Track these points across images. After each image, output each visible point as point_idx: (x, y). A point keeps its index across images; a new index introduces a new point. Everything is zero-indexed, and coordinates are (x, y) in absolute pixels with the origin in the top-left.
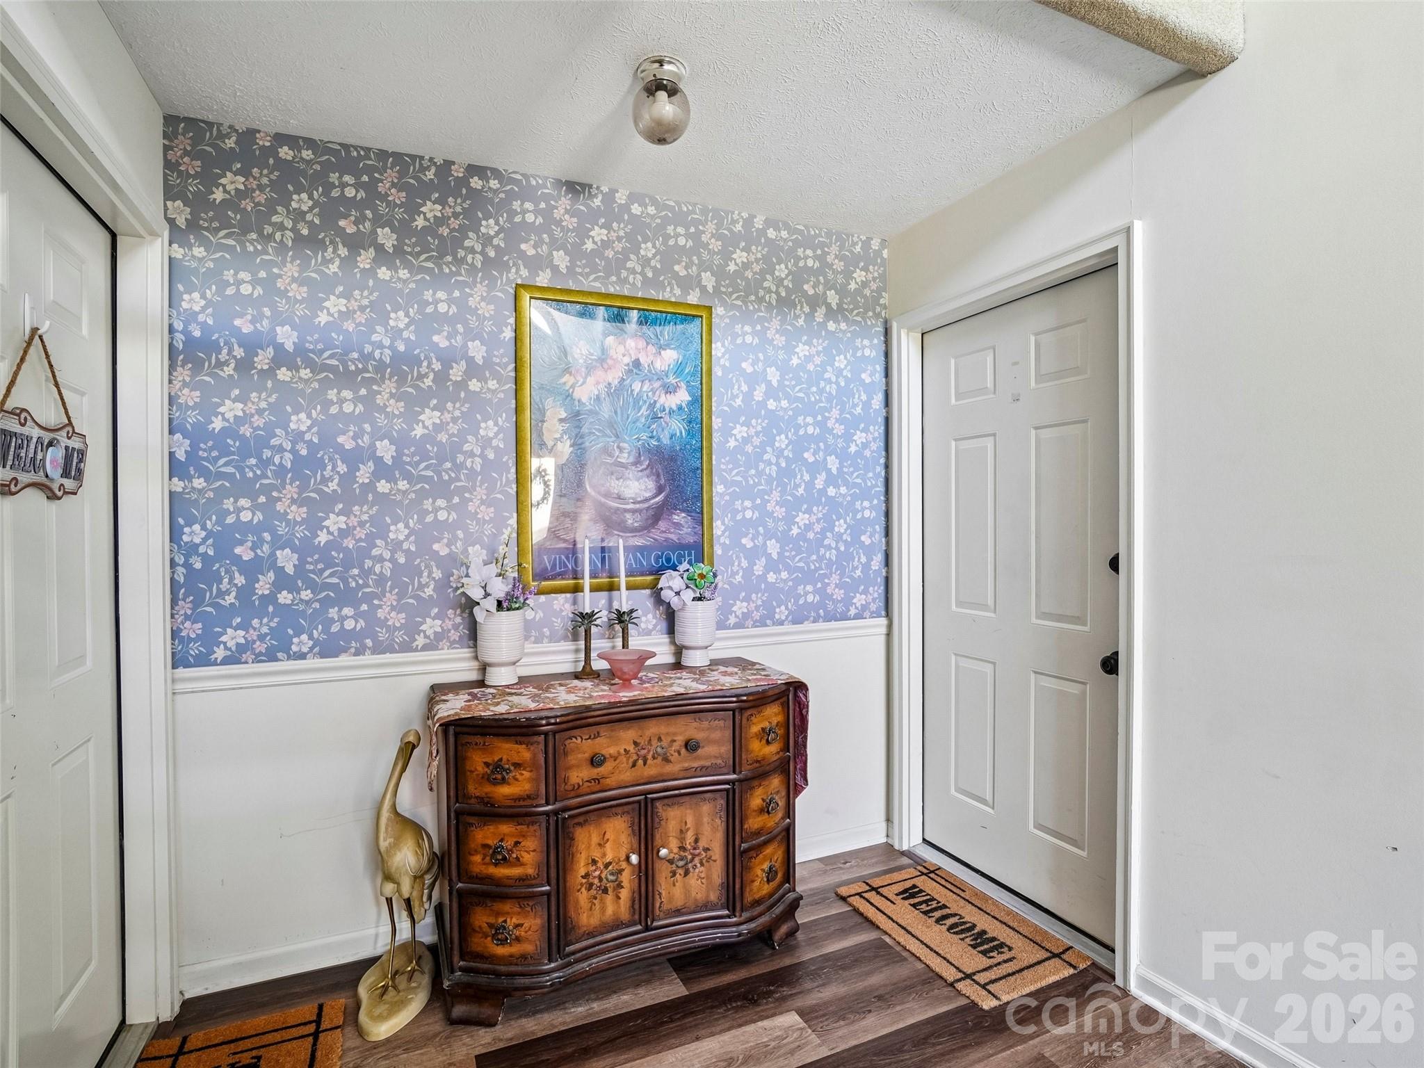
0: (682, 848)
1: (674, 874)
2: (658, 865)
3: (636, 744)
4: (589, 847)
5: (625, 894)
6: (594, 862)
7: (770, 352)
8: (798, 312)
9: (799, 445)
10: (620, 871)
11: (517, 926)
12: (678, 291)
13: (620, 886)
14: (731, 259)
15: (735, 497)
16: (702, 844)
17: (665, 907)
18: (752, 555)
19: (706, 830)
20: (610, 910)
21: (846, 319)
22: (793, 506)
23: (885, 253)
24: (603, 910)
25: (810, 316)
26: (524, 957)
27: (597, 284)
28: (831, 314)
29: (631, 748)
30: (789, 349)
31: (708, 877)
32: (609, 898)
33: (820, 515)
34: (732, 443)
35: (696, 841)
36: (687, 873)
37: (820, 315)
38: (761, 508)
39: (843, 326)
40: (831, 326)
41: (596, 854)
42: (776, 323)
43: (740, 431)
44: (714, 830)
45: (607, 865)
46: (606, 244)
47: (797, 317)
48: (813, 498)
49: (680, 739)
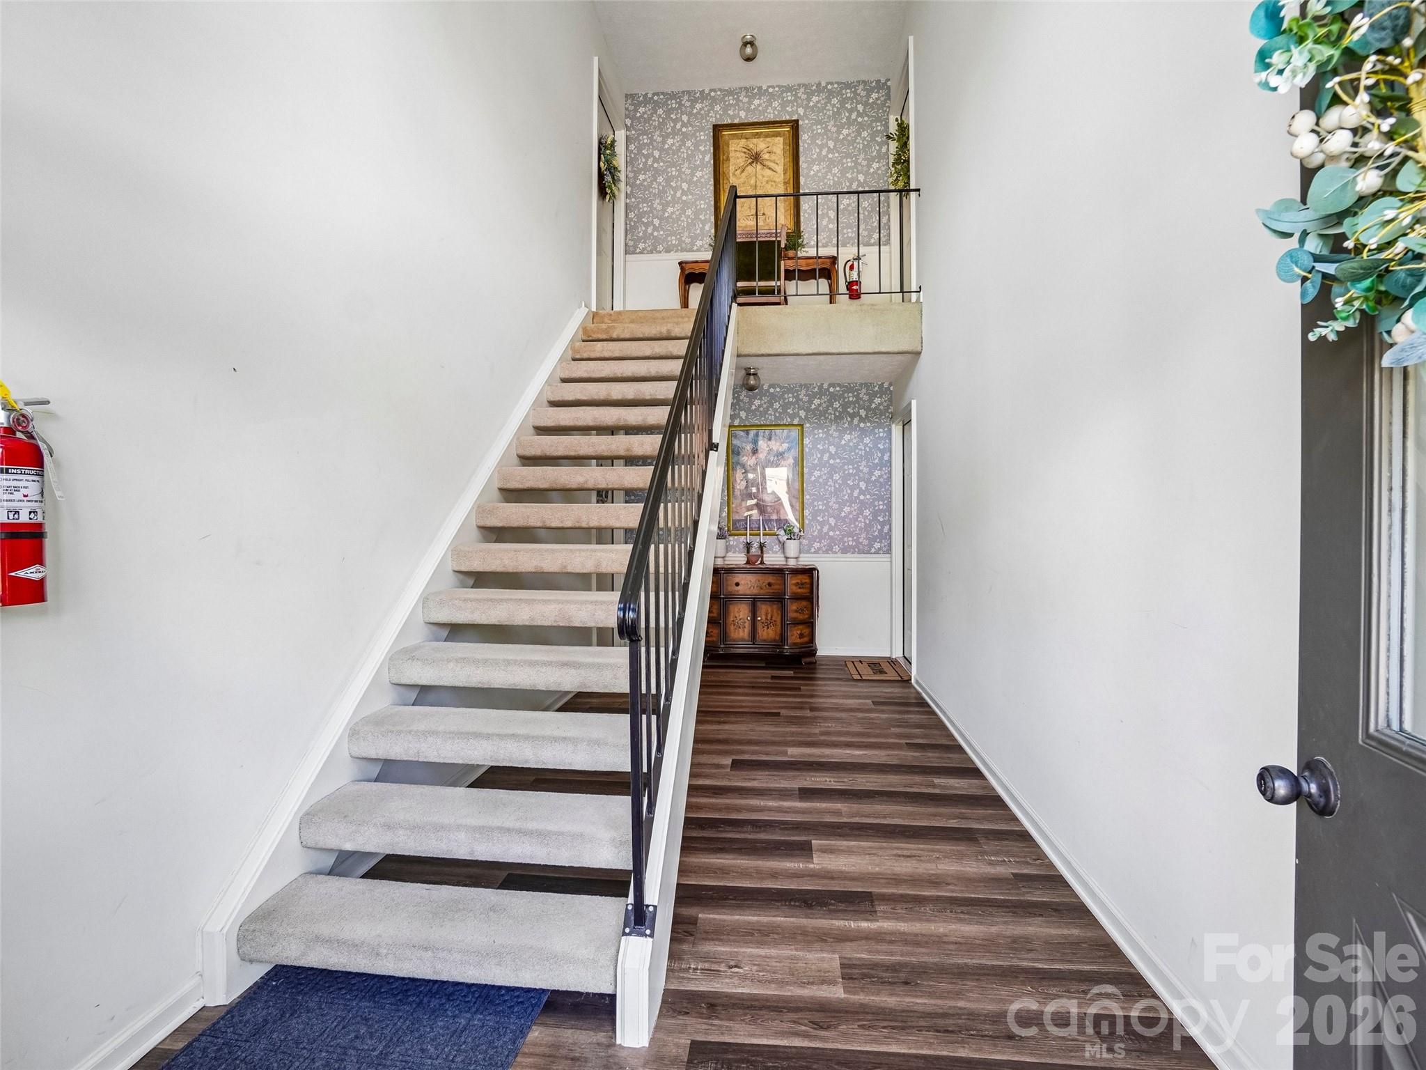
0: (766, 619)
1: (764, 627)
2: (758, 623)
3: (751, 581)
4: (734, 612)
5: (746, 630)
6: (736, 617)
7: (831, 439)
8: (845, 421)
9: (846, 477)
10: (745, 622)
11: (711, 632)
12: (789, 420)
13: (745, 627)
14: (813, 403)
15: (814, 500)
16: (773, 619)
17: (760, 638)
18: (822, 524)
19: (775, 614)
20: (741, 634)
21: (870, 421)
22: (842, 504)
23: (892, 388)
24: (739, 633)
25: (851, 423)
26: (713, 641)
27: (757, 422)
28: (862, 420)
29: (749, 583)
30: (841, 438)
31: (776, 631)
32: (741, 630)
33: (856, 508)
34: (813, 478)
35: (772, 617)
36: (768, 628)
37: (856, 421)
38: (827, 505)
39: (868, 424)
40: (862, 425)
41: (737, 615)
42: (834, 427)
43: (817, 473)
44: (778, 614)
45: (740, 619)
46: (760, 406)
47: (844, 423)
48: (852, 501)
49: (767, 582)
